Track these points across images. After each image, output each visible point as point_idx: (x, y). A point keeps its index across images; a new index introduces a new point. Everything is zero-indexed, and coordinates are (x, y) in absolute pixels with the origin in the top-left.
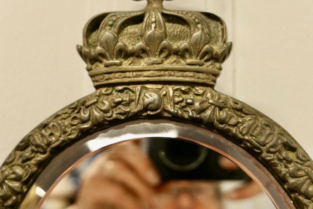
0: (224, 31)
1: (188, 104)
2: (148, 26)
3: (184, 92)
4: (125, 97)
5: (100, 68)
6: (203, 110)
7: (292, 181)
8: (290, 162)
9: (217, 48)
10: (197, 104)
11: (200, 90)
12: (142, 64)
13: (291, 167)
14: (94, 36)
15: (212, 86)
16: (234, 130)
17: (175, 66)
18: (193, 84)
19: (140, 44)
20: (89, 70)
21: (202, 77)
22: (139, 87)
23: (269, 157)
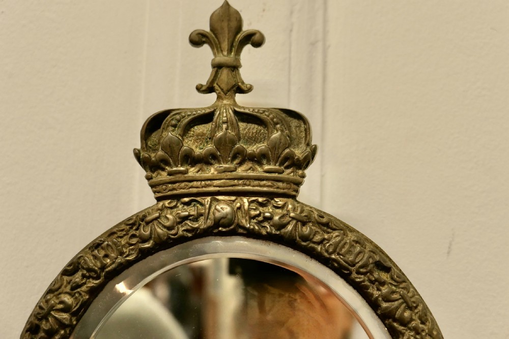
0: (307, 131)
1: (266, 219)
2: (218, 127)
3: (262, 205)
4: (192, 211)
5: (163, 176)
6: (284, 226)
7: (384, 305)
8: (383, 283)
9: (299, 152)
10: (276, 218)
11: (280, 201)
12: (212, 171)
13: (385, 290)
14: (154, 137)
15: (294, 197)
16: (319, 248)
17: (251, 173)
18: (271, 196)
19: (210, 147)
20: (149, 178)
21: (281, 187)
22: (209, 199)
23: (359, 279)
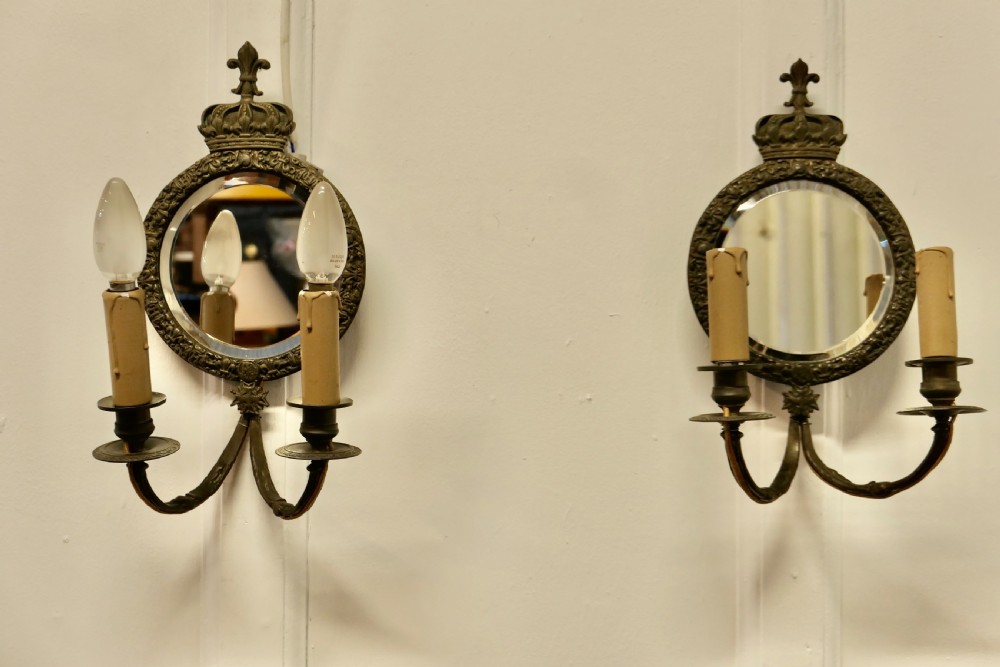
0: (842, 127)
1: (822, 170)
2: (797, 124)
3: (819, 163)
4: (785, 166)
5: (769, 149)
6: (830, 173)
7: (881, 213)
8: (880, 202)
9: (838, 137)
10: (827, 170)
11: (828, 162)
12: (794, 146)
13: (881, 206)
14: (763, 129)
15: (835, 160)
17: (814, 148)
18: (824, 159)
19: (791, 135)
20: (760, 150)
21: (829, 155)
22: (792, 160)
23: (869, 200)
